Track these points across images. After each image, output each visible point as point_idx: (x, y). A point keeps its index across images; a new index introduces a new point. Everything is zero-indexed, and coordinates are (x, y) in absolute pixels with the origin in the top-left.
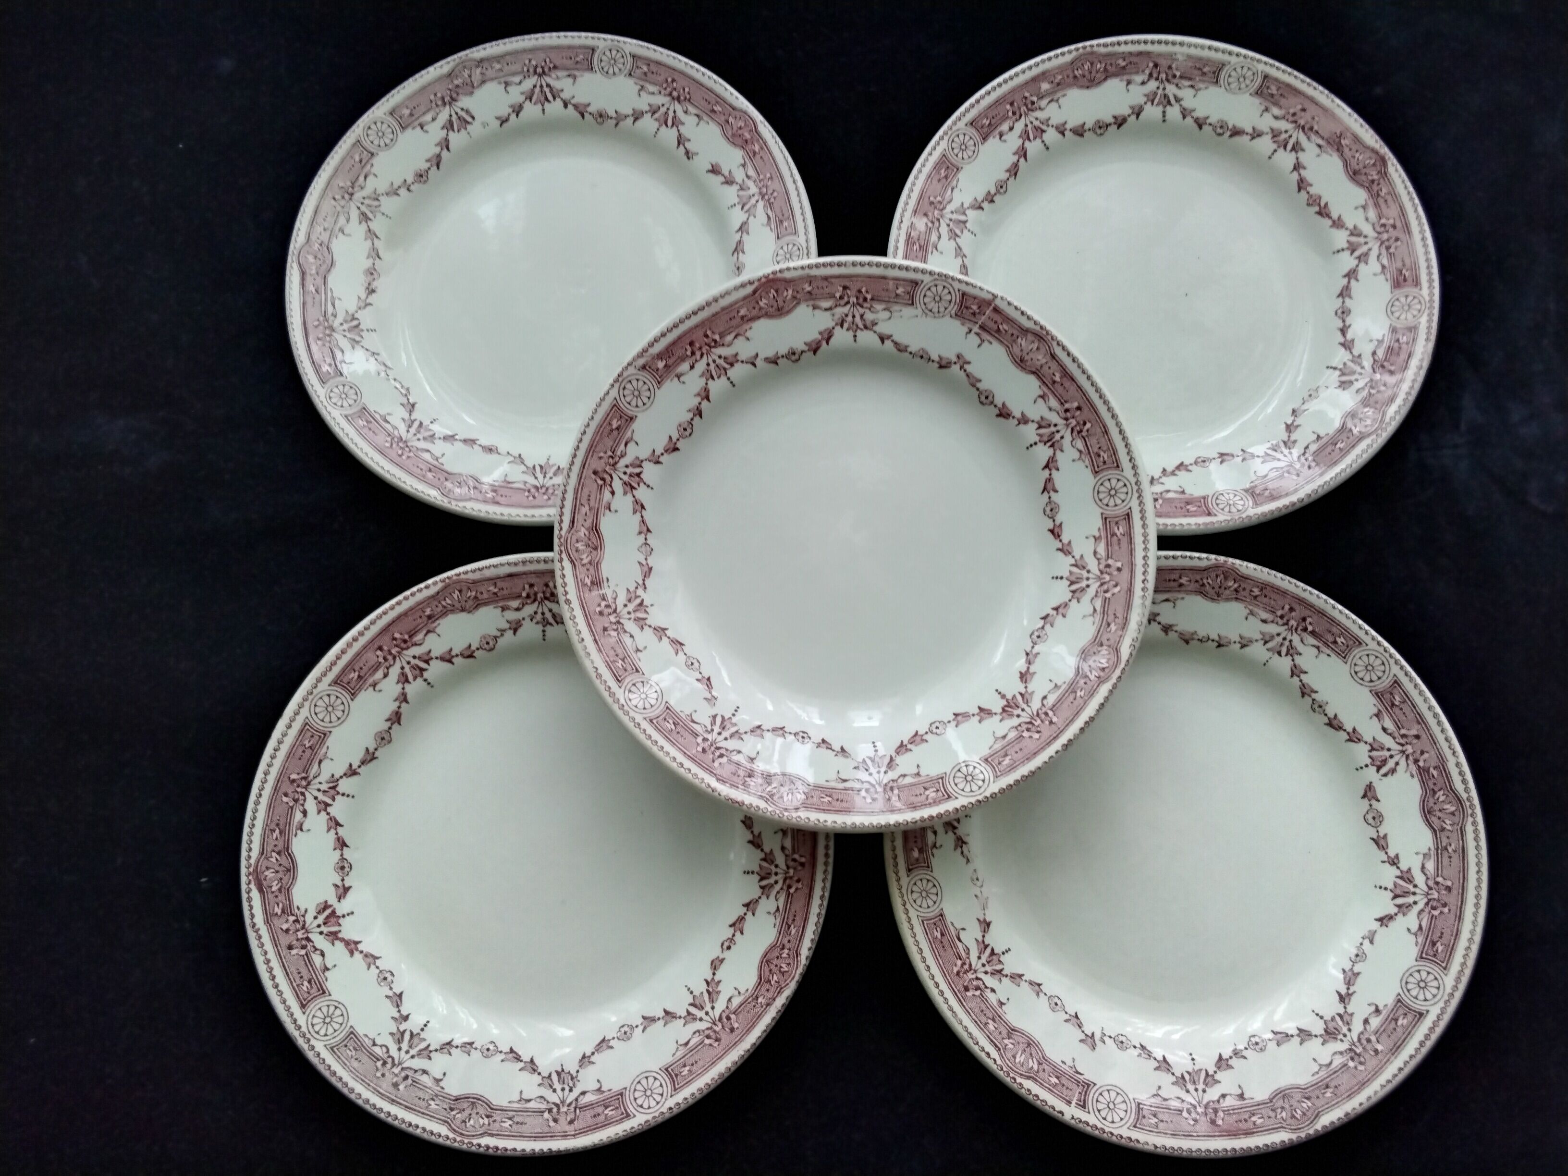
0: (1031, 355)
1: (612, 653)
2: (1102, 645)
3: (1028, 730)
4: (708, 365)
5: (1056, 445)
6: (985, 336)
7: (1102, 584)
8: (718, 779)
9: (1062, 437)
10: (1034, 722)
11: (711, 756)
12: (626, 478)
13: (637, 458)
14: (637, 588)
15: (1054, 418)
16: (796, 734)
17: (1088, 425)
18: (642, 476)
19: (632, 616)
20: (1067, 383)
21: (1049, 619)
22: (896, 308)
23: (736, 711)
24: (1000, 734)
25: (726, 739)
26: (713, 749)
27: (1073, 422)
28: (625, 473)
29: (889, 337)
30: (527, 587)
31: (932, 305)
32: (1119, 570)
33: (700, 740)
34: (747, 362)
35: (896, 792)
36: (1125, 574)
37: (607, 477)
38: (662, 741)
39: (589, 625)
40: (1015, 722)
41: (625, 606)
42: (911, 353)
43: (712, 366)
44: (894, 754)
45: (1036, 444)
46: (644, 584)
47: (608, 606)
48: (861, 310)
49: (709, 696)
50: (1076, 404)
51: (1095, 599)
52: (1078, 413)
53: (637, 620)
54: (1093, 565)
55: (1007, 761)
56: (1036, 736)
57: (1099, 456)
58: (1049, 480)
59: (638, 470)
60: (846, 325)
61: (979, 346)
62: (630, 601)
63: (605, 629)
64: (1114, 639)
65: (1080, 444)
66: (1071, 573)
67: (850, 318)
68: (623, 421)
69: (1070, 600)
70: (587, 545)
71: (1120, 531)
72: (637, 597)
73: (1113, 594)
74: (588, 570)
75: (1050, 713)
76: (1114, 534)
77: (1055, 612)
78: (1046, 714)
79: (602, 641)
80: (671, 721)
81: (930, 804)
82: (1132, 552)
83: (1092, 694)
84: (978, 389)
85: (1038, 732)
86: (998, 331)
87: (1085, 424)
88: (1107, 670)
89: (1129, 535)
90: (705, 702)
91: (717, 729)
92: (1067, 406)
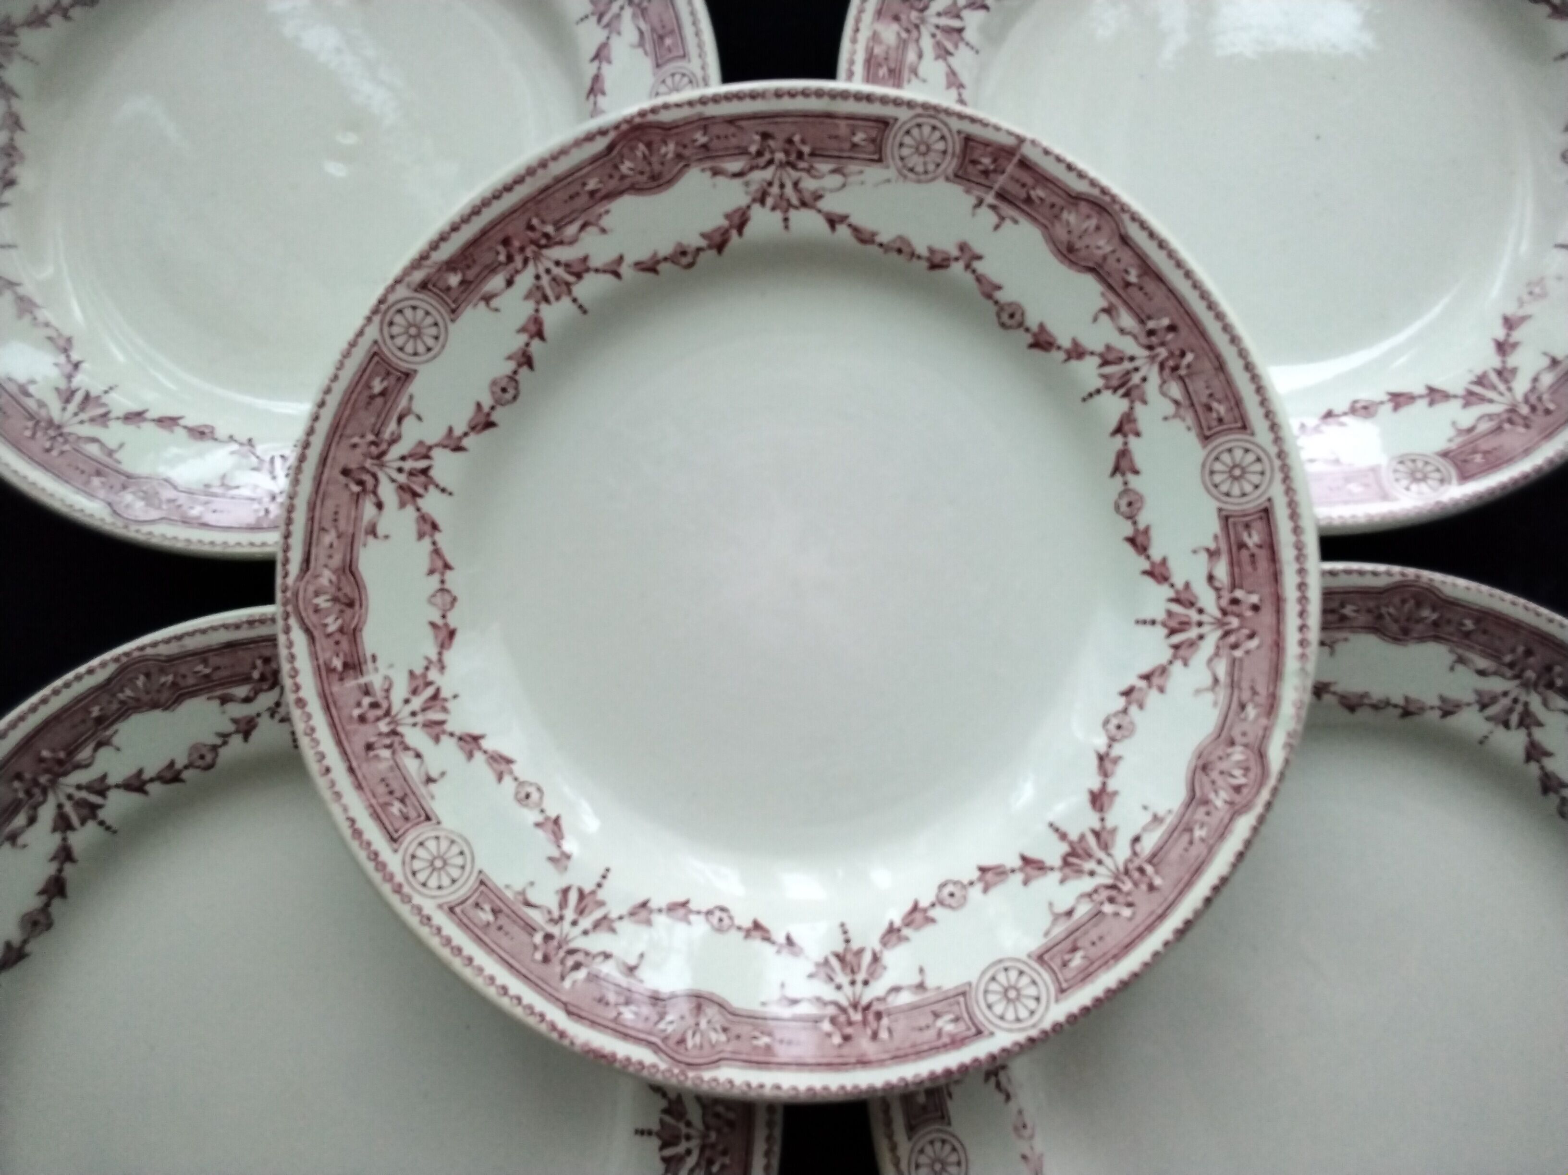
0: (1087, 240)
1: (381, 789)
2: (1232, 743)
3: (1111, 900)
4: (538, 277)
5: (1135, 393)
6: (1007, 210)
7: (1227, 634)
8: (569, 1013)
9: (1144, 379)
10: (1120, 885)
11: (558, 969)
12: (402, 478)
13: (421, 443)
14: (427, 668)
15: (1128, 346)
16: (709, 913)
17: (1189, 357)
18: (433, 473)
19: (420, 719)
20: (1151, 286)
21: (1135, 695)
22: (852, 167)
23: (604, 877)
24: (1062, 907)
25: (585, 933)
26: (562, 953)
27: (1163, 352)
28: (400, 470)
29: (843, 219)
30: (259, 663)
31: (916, 161)
32: (1256, 608)
33: (538, 938)
34: (605, 271)
35: (885, 1021)
36: (1267, 617)
37: (367, 478)
38: (470, 948)
39: (339, 743)
40: (1086, 884)
41: (407, 701)
42: (881, 245)
43: (545, 280)
44: (878, 947)
45: (1098, 391)
46: (440, 660)
47: (375, 705)
48: (795, 174)
49: (556, 853)
50: (1166, 322)
51: (1216, 660)
52: (1170, 336)
53: (429, 725)
54: (1207, 599)
55: (1077, 961)
56: (1127, 912)
57: (1209, 409)
58: (1123, 454)
59: (422, 464)
60: (770, 201)
61: (997, 227)
62: (415, 692)
63: (369, 747)
64: (1254, 733)
65: (1175, 390)
66: (1170, 614)
67: (775, 190)
68: (392, 380)
69: (1171, 662)
70: (335, 600)
71: (1253, 539)
72: (429, 684)
73: (1248, 652)
74: (337, 643)
75: (1149, 869)
76: (1242, 546)
77: (1143, 684)
78: (1141, 870)
79: (364, 769)
80: (487, 907)
81: (945, 1046)
82: (1276, 577)
83: (1222, 834)
84: (996, 302)
85: (1130, 905)
86: (1029, 200)
87: (1183, 354)
88: (1245, 791)
89: (1271, 547)
90: (549, 866)
91: (570, 914)
92: (1151, 325)
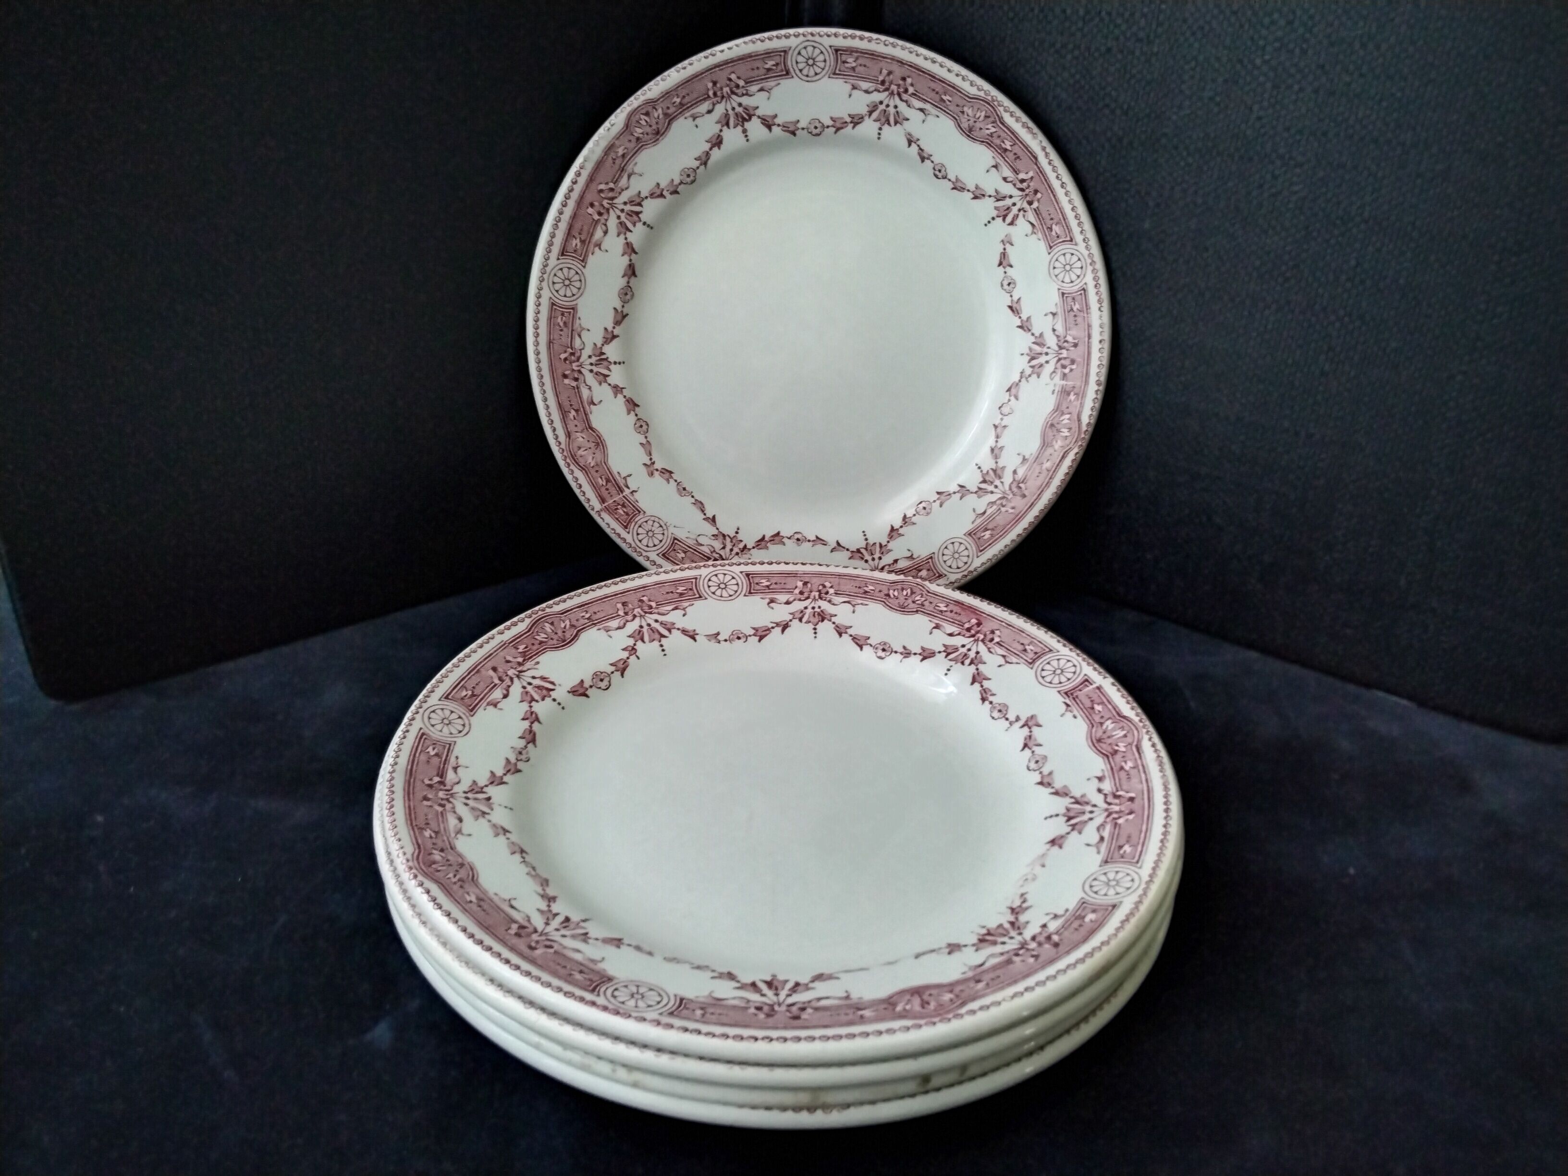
0: (588, 445)
1: (1079, 320)
2: (638, 139)
3: (738, 86)
4: (880, 558)
5: (598, 352)
6: (621, 483)
7: (612, 199)
8: (1036, 158)
9: (590, 357)
10: (729, 92)
11: (1032, 184)
12: (997, 482)
13: (979, 497)
14: (1030, 376)
15: (590, 379)
16: (945, 177)
17: (563, 356)
18: (981, 479)
19: (1045, 350)
20: (566, 404)
21: (672, 189)
22: (691, 542)
23: (989, 222)
24: (764, 94)
25: (1011, 197)
26: (1027, 191)
27: (575, 366)
28: (996, 487)
29: (707, 519)
31: (658, 530)
32: (592, 205)
33: (1035, 205)
34: (844, 548)
35: (881, 78)
36: (589, 198)
37: (1015, 489)
38: (1070, 215)
39: (1089, 354)
40: (745, 101)
41: (1047, 362)
42: (693, 497)
43: (877, 556)
44: (866, 118)
45: (615, 363)
46: (1021, 377)
47: (1064, 367)
48: (722, 553)
49: (1008, 246)
50: (566, 381)
51: (624, 187)
52: (567, 373)
53: (1041, 344)
54: (612, 223)
55: (770, 63)
56: (733, 77)
57: (565, 323)
58: (618, 323)
59: (983, 486)
60: (741, 546)
61: (630, 475)
62: (1041, 366)
63: (1075, 345)
64: (624, 140)
65: (577, 343)
66: (634, 225)
67: (736, 550)
68: (978, 535)
69: (646, 197)
70: (1059, 431)
71: (575, 242)
72: (1032, 367)
73: (607, 183)
74: (1068, 408)
75: (711, 93)
76: (583, 242)
77: (665, 193)
78: (715, 94)
79: (1083, 334)
80: (1053, 233)
81: (857, 52)
82: (574, 217)
83: (667, 95)
84: (646, 437)
85: (730, 80)
86: (608, 481)
87: (566, 359)
88: (644, 111)
89: (569, 234)
90: (1014, 240)
91: (1015, 210)
92: (574, 384)
